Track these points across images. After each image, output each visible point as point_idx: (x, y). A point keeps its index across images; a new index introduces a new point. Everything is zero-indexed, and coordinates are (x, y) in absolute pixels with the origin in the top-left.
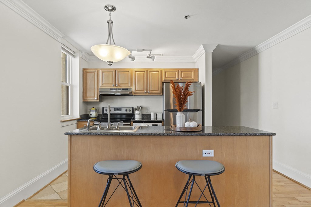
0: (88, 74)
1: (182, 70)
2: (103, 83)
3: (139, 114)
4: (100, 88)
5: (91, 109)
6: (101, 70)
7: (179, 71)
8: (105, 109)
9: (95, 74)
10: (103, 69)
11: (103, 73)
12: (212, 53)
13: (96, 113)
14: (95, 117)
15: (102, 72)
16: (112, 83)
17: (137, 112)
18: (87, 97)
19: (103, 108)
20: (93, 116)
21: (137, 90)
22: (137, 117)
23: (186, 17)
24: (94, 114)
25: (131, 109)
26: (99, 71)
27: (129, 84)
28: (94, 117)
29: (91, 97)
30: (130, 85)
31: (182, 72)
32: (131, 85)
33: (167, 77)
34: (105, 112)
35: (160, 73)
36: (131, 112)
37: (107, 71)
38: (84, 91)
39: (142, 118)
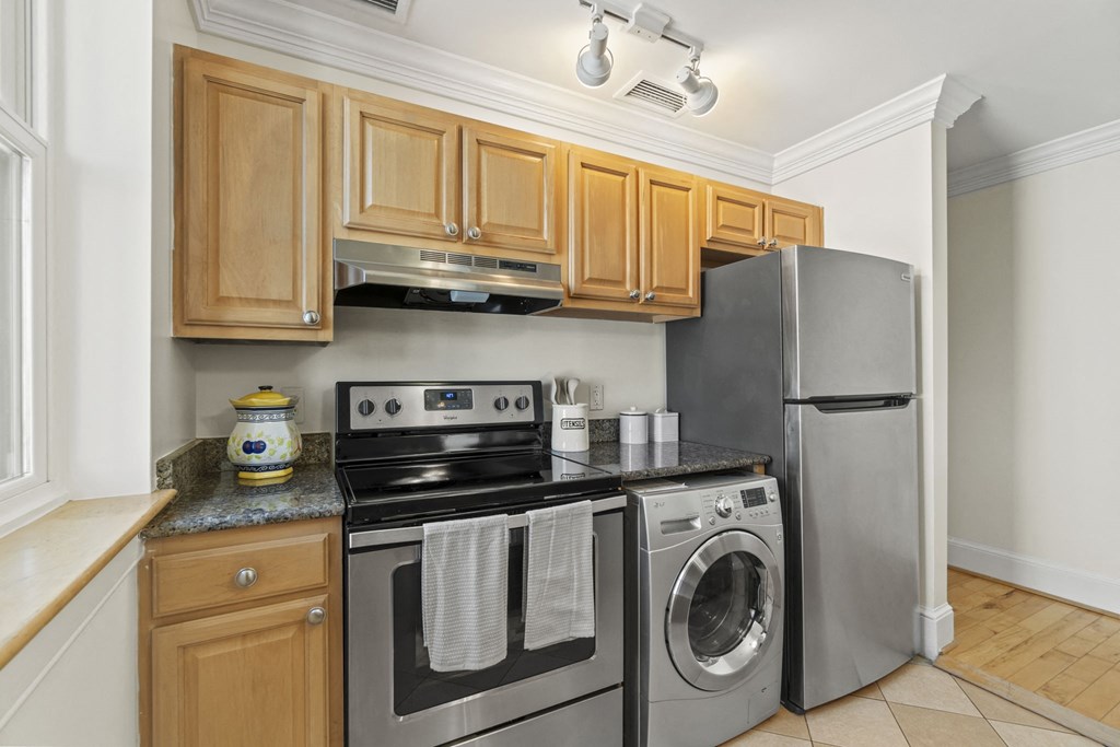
0: (233, 104)
1: (776, 206)
2: (369, 202)
4: (344, 235)
5: (257, 401)
6: (352, 99)
7: (763, 205)
8: (357, 397)
9: (298, 118)
10: (367, 97)
11: (369, 128)
12: (948, 131)
13: (291, 430)
14: (286, 466)
15: (363, 115)
16: (438, 214)
17: (561, 413)
19: (343, 389)
20: (276, 459)
21: (591, 280)
24: (277, 439)
25: (528, 392)
26: (333, 106)
27: (547, 235)
28: (276, 467)
29: (261, 302)
30: (551, 246)
31: (774, 212)
32: (560, 247)
33: (723, 226)
34: (358, 422)
35: (692, 197)
36: (528, 416)
37: (399, 116)
38: (195, 246)
39: (591, 443)
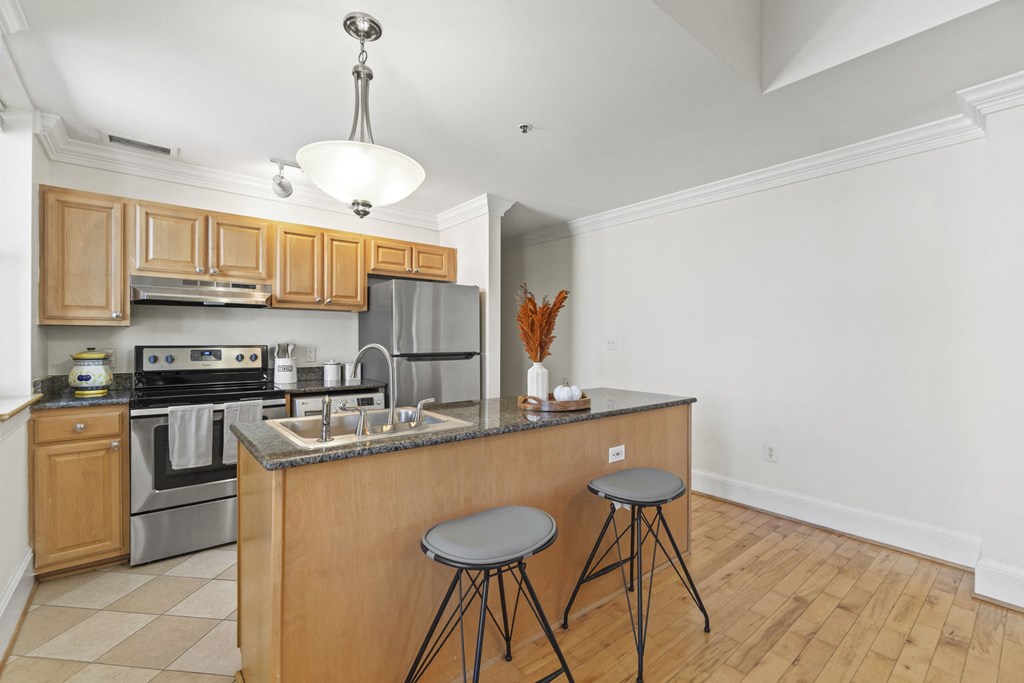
0: (72, 215)
1: (421, 249)
2: (151, 256)
3: (288, 369)
4: (137, 273)
5: (85, 356)
6: (141, 205)
7: (412, 249)
8: (147, 354)
9: (109, 216)
10: (150, 204)
11: (151, 220)
13: (106, 371)
14: (103, 388)
15: (147, 214)
16: (193, 261)
17: (280, 362)
18: (65, 307)
19: (139, 350)
20: (97, 384)
21: (290, 293)
22: (283, 379)
23: (525, 128)
24: (98, 374)
25: (258, 352)
26: (130, 210)
27: (262, 270)
28: (97, 388)
29: (87, 307)
30: (264, 275)
31: (419, 252)
32: (270, 274)
33: (382, 262)
34: (148, 367)
35: (360, 247)
36: (258, 364)
37: (170, 213)
38: (51, 282)
39: (299, 380)
